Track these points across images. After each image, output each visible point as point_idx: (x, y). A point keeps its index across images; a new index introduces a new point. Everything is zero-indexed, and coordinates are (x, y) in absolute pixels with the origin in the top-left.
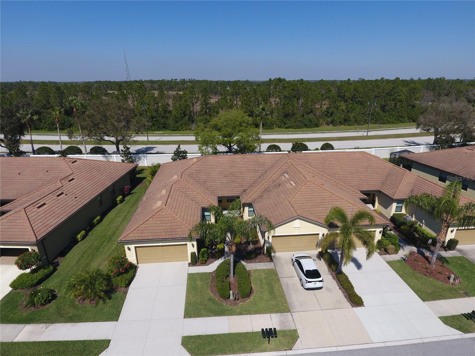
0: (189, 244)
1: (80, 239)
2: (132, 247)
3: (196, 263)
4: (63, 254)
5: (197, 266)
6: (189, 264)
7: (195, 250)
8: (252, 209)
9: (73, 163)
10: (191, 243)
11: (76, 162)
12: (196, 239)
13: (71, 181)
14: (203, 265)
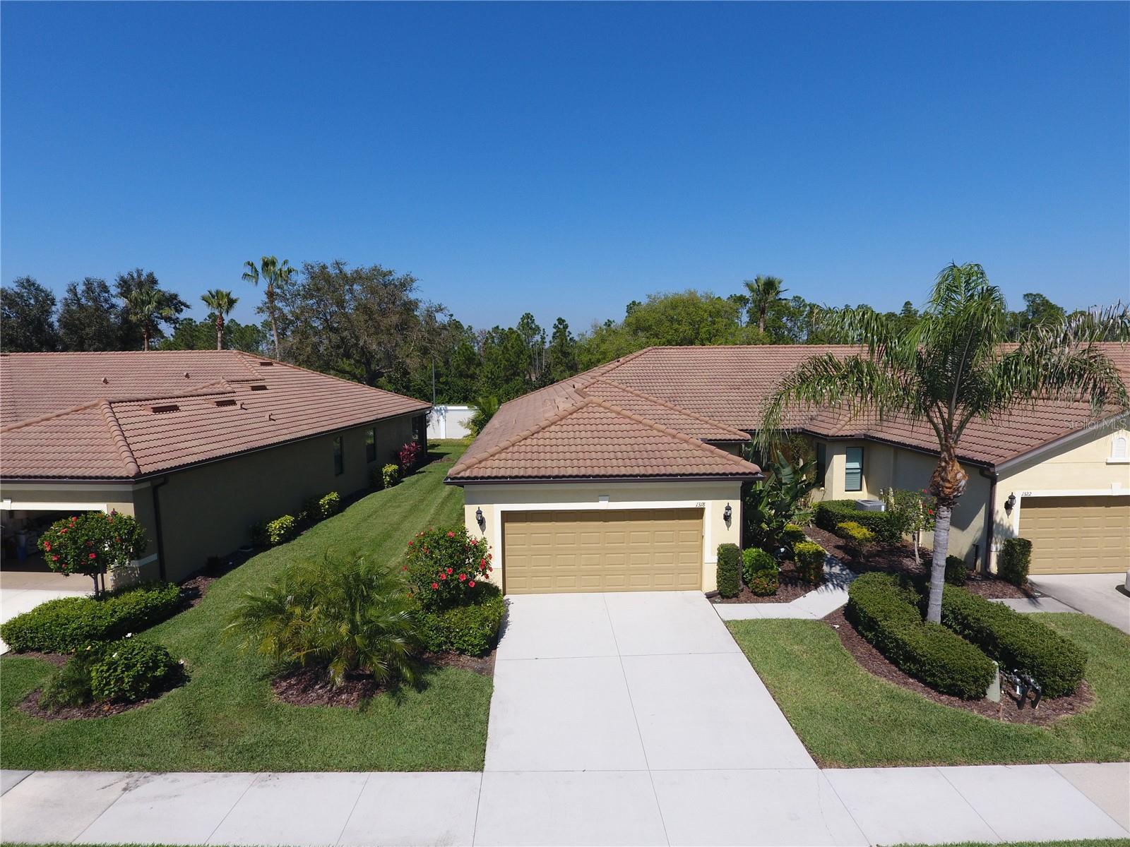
0: (713, 509)
1: (278, 535)
2: (494, 512)
3: (739, 591)
4: (217, 568)
5: (746, 602)
6: (710, 596)
7: (733, 536)
8: (857, 465)
9: (263, 364)
10: (723, 503)
11: (271, 364)
12: (740, 484)
13: (258, 390)
14: (767, 598)
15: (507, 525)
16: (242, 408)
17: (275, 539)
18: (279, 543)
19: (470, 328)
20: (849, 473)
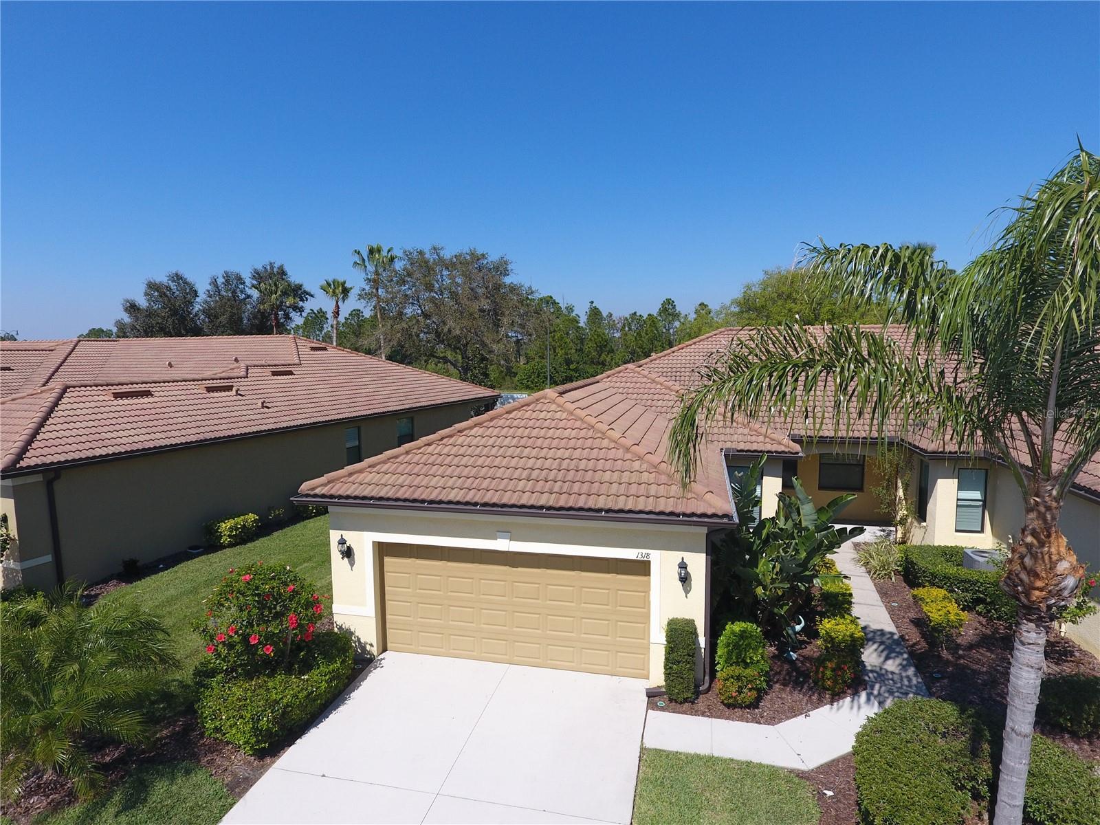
1: (230, 537)
2: (363, 542)
3: (697, 694)
5: (703, 714)
6: (652, 695)
7: (694, 606)
8: (977, 495)
9: (313, 349)
10: (675, 557)
11: (325, 349)
12: (704, 530)
13: (283, 375)
14: (738, 712)
15: (386, 559)
16: (237, 394)
17: (225, 540)
18: (231, 545)
19: (610, 315)
20: (961, 505)
